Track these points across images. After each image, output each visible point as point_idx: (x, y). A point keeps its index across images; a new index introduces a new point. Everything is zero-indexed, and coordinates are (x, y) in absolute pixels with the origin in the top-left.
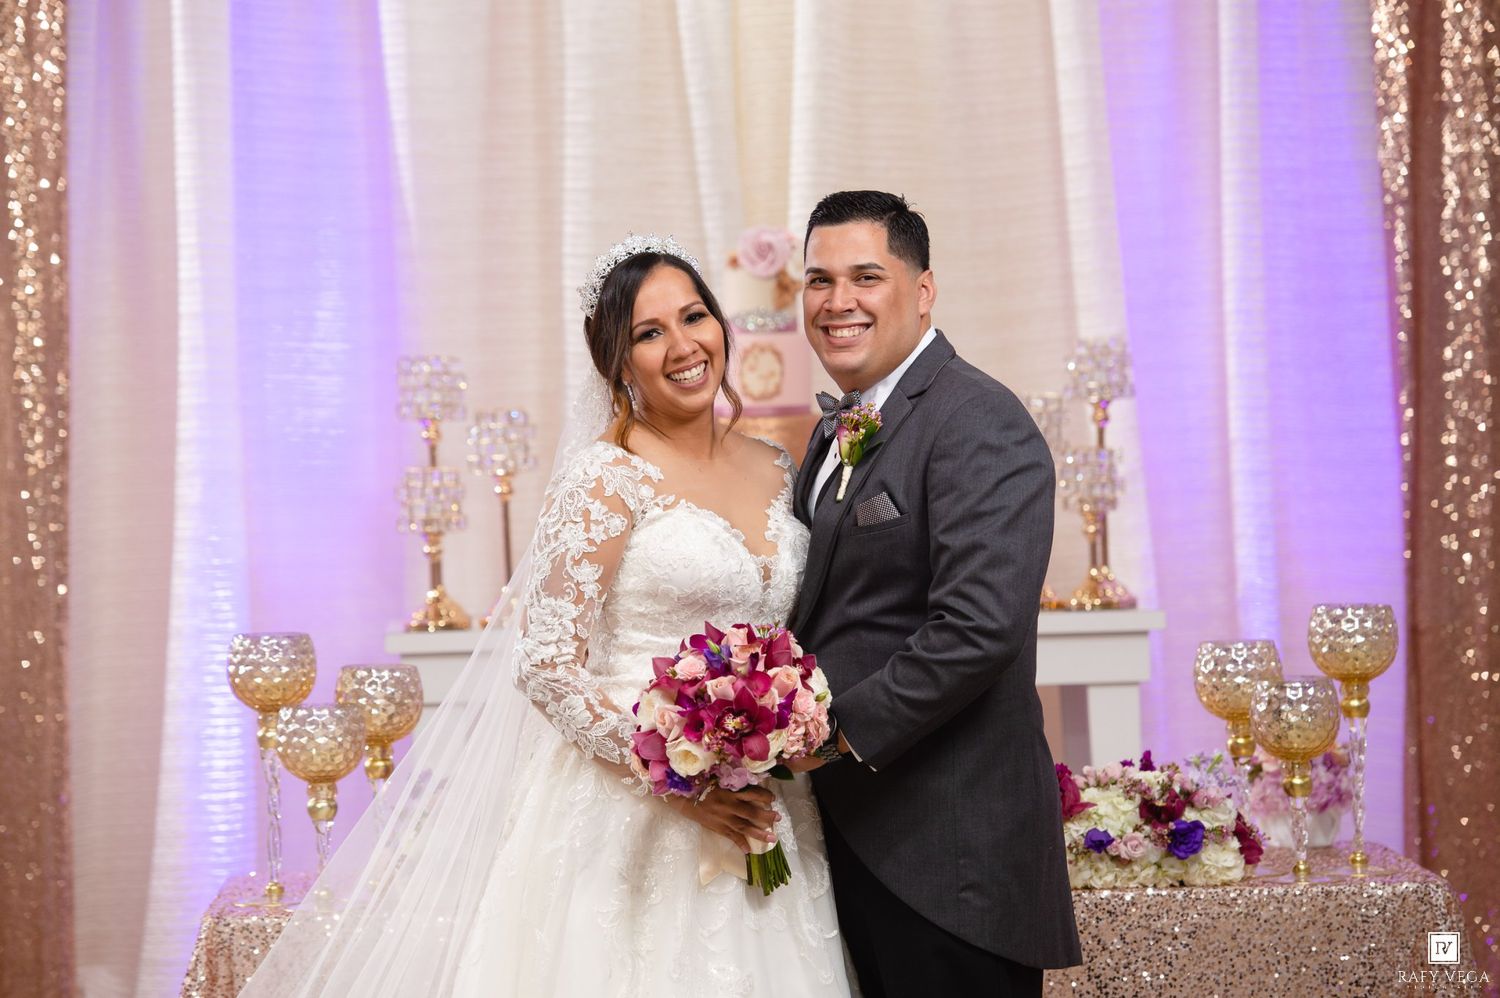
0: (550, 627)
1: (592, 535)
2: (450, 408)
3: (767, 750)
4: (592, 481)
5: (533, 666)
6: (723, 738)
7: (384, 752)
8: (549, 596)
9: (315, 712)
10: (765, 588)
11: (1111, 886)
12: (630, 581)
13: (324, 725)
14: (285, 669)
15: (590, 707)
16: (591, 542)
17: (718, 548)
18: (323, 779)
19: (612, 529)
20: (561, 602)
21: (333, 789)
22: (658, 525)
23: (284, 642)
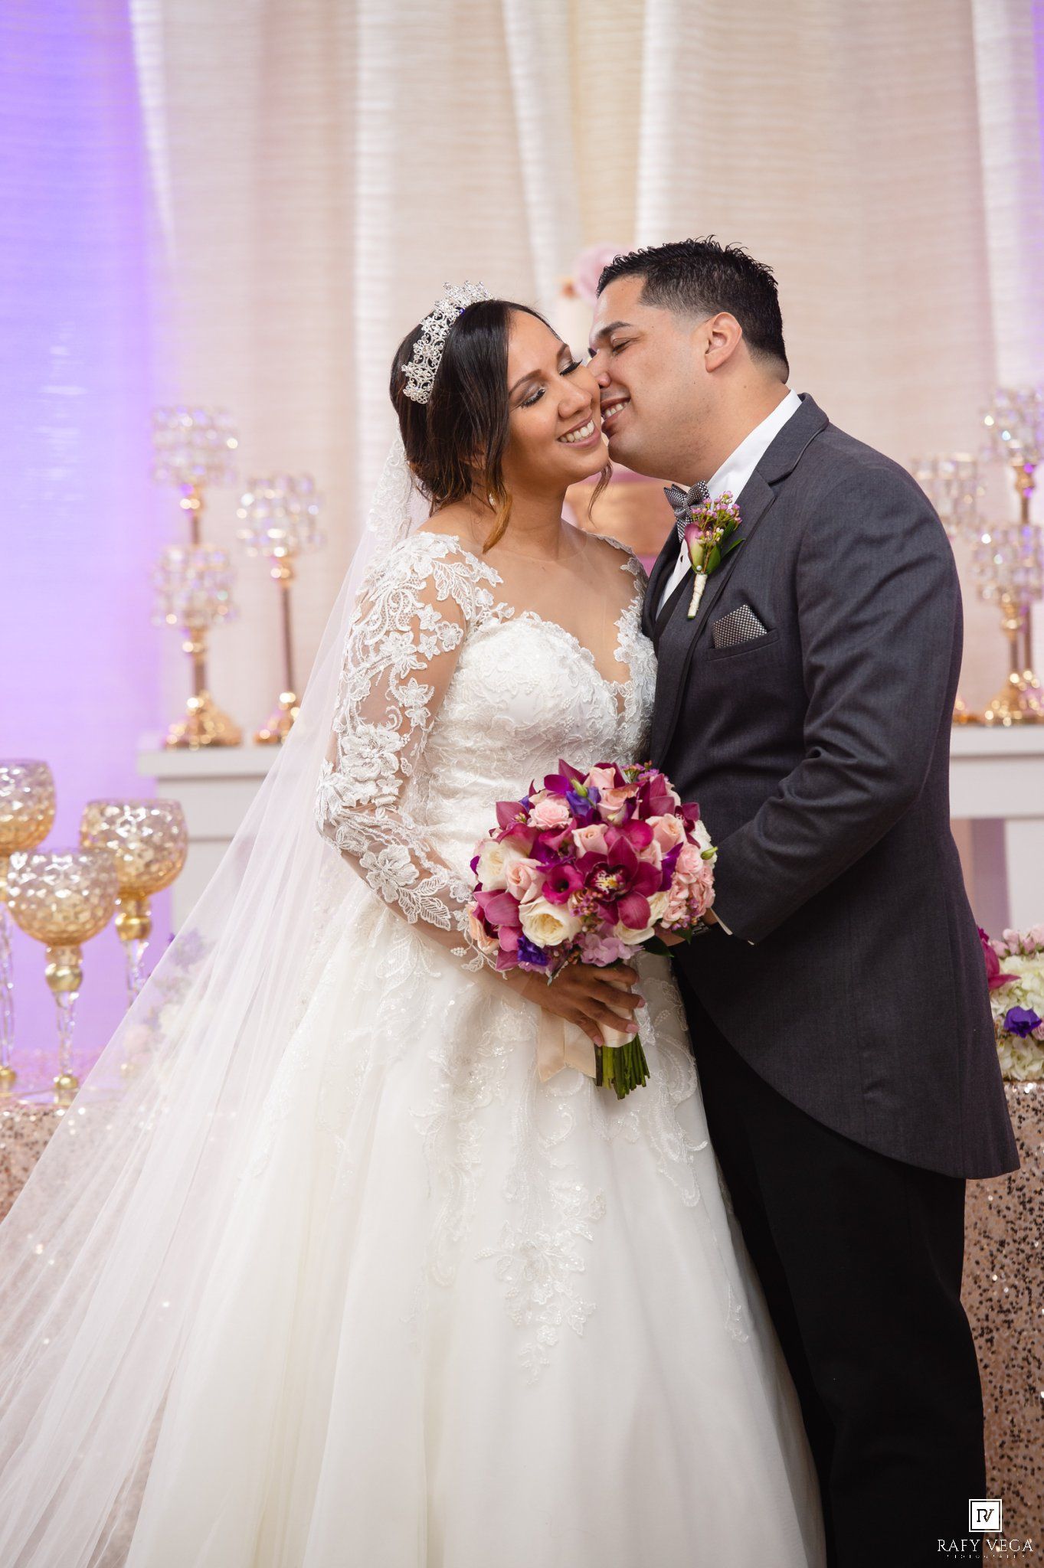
0: (367, 760)
1: (422, 649)
2: (217, 469)
3: (647, 915)
4: (421, 581)
5: (345, 807)
6: (596, 900)
7: (139, 906)
8: (367, 722)
9: (55, 859)
10: (619, 723)
11: (1037, 1078)
12: (460, 709)
13: (67, 875)
14: (17, 805)
15: (415, 860)
16: (420, 656)
17: (567, 671)
18: (65, 941)
19: (446, 641)
20: (381, 730)
21: (78, 953)
22: (492, 642)
23: (16, 772)
